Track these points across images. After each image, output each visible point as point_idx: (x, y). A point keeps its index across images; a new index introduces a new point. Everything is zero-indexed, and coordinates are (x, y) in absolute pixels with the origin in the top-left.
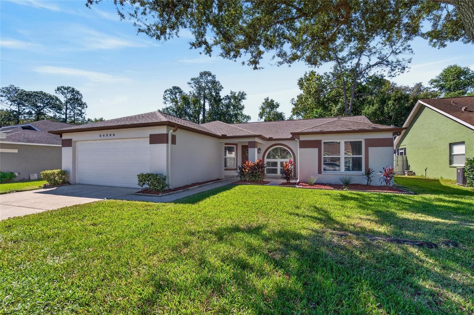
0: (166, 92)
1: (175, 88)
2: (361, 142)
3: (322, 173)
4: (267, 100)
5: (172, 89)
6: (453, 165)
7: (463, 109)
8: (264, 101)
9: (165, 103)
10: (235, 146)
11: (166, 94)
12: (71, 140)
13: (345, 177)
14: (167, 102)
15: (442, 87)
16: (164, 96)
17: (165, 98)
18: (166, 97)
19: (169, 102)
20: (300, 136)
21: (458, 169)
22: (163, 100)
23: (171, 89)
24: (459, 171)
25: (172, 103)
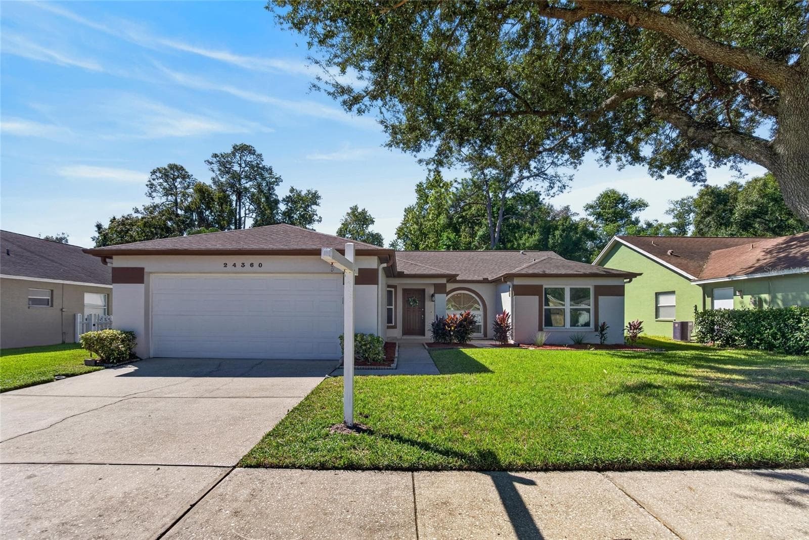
0: (154, 172)
1: (173, 167)
2: (589, 289)
3: (544, 330)
4: (355, 209)
5: (167, 168)
6: (659, 319)
7: (669, 253)
8: (350, 211)
9: (150, 195)
10: (393, 290)
11: (154, 177)
12: (142, 269)
13: (576, 334)
14: (154, 194)
15: (599, 216)
16: (150, 181)
17: (152, 184)
18: (155, 182)
19: (159, 194)
20: (515, 278)
21: (674, 324)
22: (147, 189)
23: (165, 169)
24: (677, 325)
25: (165, 197)
